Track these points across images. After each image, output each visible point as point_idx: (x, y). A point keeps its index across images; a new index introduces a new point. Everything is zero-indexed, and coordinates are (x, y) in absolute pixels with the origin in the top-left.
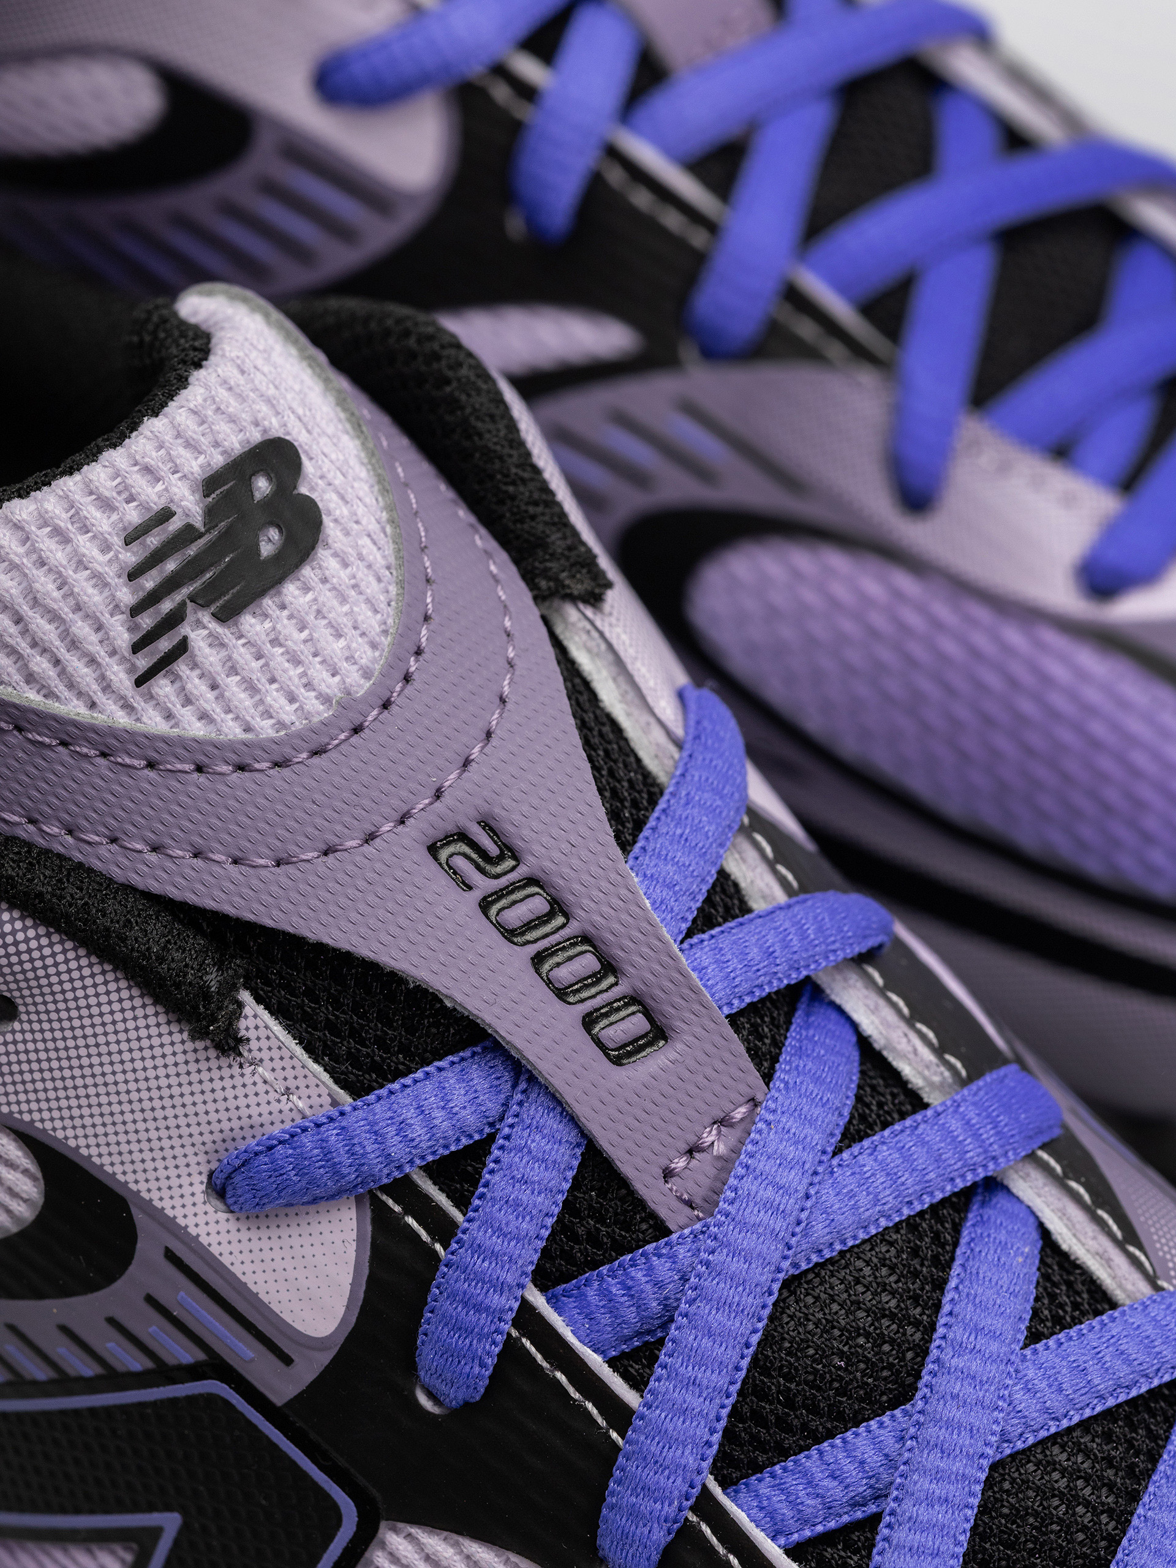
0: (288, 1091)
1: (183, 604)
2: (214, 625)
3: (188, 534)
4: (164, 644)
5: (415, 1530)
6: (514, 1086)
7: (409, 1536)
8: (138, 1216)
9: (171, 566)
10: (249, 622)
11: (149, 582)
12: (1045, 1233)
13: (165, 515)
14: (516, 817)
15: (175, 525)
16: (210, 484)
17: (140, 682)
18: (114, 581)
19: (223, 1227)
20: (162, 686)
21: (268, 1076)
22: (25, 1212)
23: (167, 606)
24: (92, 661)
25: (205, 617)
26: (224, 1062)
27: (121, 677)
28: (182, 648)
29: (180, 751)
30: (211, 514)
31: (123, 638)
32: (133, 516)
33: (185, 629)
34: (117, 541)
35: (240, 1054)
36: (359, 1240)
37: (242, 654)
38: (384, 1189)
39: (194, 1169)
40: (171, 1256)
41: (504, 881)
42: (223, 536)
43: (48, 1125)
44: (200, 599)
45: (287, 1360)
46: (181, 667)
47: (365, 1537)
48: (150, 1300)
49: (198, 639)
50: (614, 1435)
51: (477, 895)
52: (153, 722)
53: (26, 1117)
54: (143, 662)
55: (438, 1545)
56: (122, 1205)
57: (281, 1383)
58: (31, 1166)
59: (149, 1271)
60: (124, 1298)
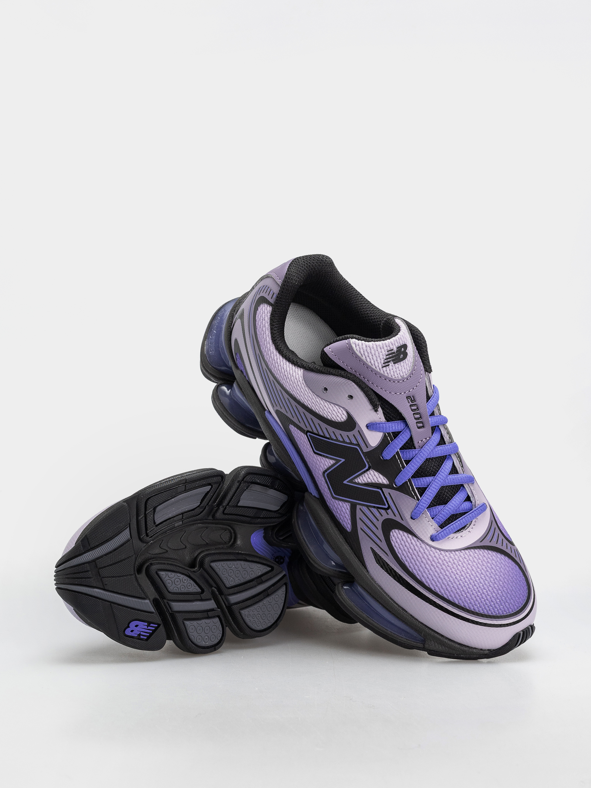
0: (380, 418)
1: (390, 361)
2: (393, 364)
3: (394, 353)
4: (387, 364)
5: (374, 471)
6: (406, 427)
7: (373, 472)
8: (357, 426)
9: (391, 356)
10: (396, 364)
11: (388, 357)
12: (453, 463)
13: (393, 350)
14: (417, 397)
15: (393, 351)
16: (398, 348)
17: (382, 367)
18: (384, 355)
19: (366, 430)
20: (384, 368)
21: (379, 416)
22: (343, 420)
23: (389, 360)
24: (378, 363)
25: (392, 362)
26: (375, 412)
27: (380, 366)
28: (389, 365)
29: (384, 376)
30: (397, 351)
31: (382, 362)
32: (389, 349)
33: (389, 363)
34: (386, 351)
35: (377, 412)
36: (381, 437)
37: (394, 368)
38: (387, 433)
39: (366, 423)
40: (359, 431)
41: (413, 403)
42: (398, 354)
43: (351, 412)
44: (393, 360)
45: (367, 447)
46: (387, 367)
48: (354, 435)
49: (391, 364)
50: (402, 469)
51: (409, 404)
52: (382, 372)
53: (349, 410)
54: (383, 365)
55: (376, 473)
56: (356, 423)
57: (365, 450)
58: (346, 416)
59: (355, 432)
60: (350, 434)
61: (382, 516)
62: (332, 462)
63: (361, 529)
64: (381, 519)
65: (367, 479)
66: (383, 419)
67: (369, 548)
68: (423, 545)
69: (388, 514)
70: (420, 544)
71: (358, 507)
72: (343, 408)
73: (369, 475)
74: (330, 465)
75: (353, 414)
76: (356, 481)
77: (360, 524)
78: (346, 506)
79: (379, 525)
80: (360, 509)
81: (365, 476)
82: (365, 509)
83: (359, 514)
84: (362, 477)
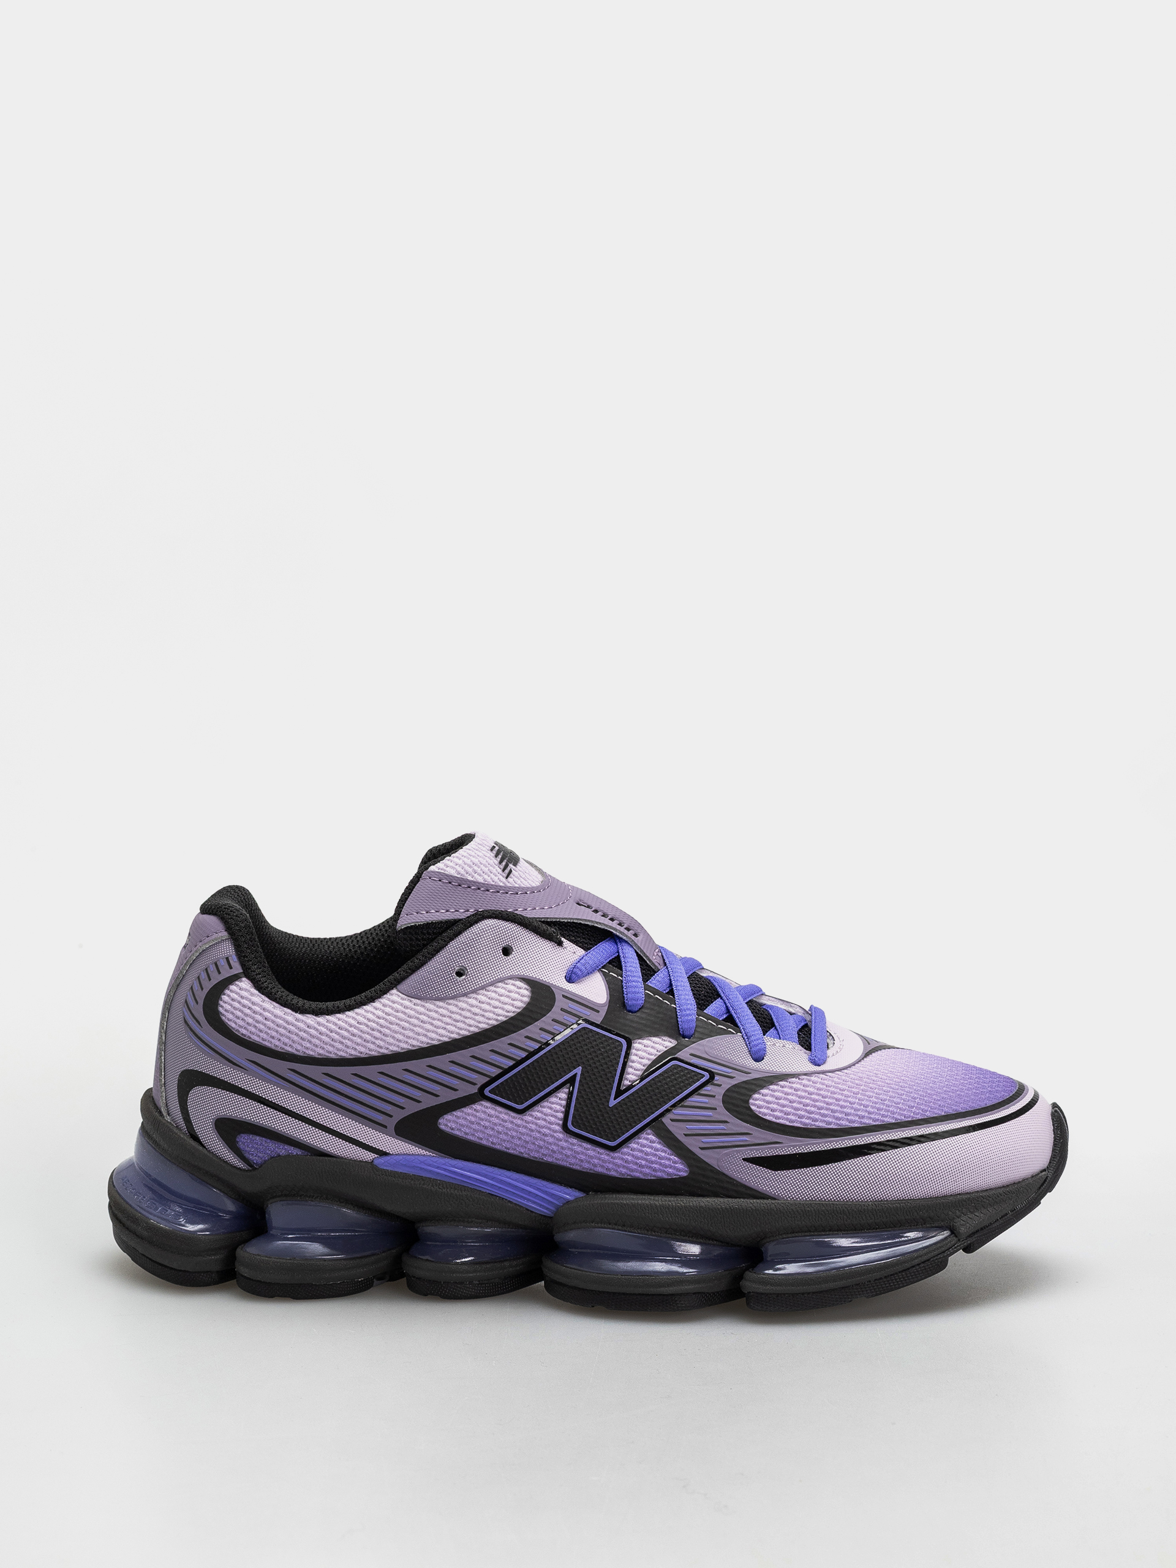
0: (575, 953)
1: (507, 863)
2: (515, 867)
4: (507, 871)
5: (640, 1041)
6: (617, 945)
7: (639, 1043)
8: (553, 990)
9: (500, 857)
13: (494, 848)
17: (507, 878)
18: (492, 858)
19: (573, 986)
20: (510, 878)
21: (570, 950)
22: (527, 999)
23: (504, 863)
24: (496, 875)
25: (511, 865)
26: (560, 949)
27: (504, 880)
28: (511, 872)
29: (521, 889)
30: (500, 849)
31: (500, 871)
33: (509, 867)
35: (562, 946)
36: (603, 979)
37: (520, 873)
38: (603, 967)
39: (562, 975)
40: (563, 996)
41: (593, 909)
42: (505, 852)
43: (528, 974)
44: (510, 862)
45: (598, 1012)
46: (511, 875)
47: (629, 1047)
48: (562, 1009)
50: (674, 1006)
51: (590, 911)
52: (512, 885)
53: (522, 974)
54: (505, 874)
55: (645, 1042)
56: (549, 987)
57: (598, 1018)
58: (526, 986)
59: (560, 1002)
60: (555, 1012)
61: (714, 1096)
62: (563, 1094)
63: (702, 1149)
64: (718, 1102)
65: (640, 1063)
66: (581, 952)
67: (742, 1162)
68: (813, 1078)
69: (719, 1085)
70: (809, 1080)
71: (666, 1120)
72: (511, 978)
73: (639, 1053)
74: (564, 1103)
75: (533, 974)
76: (627, 1083)
77: (693, 1145)
78: (647, 1139)
79: (723, 1113)
80: (672, 1120)
81: (633, 1062)
82: (679, 1112)
83: (678, 1130)
84: (631, 1067)
